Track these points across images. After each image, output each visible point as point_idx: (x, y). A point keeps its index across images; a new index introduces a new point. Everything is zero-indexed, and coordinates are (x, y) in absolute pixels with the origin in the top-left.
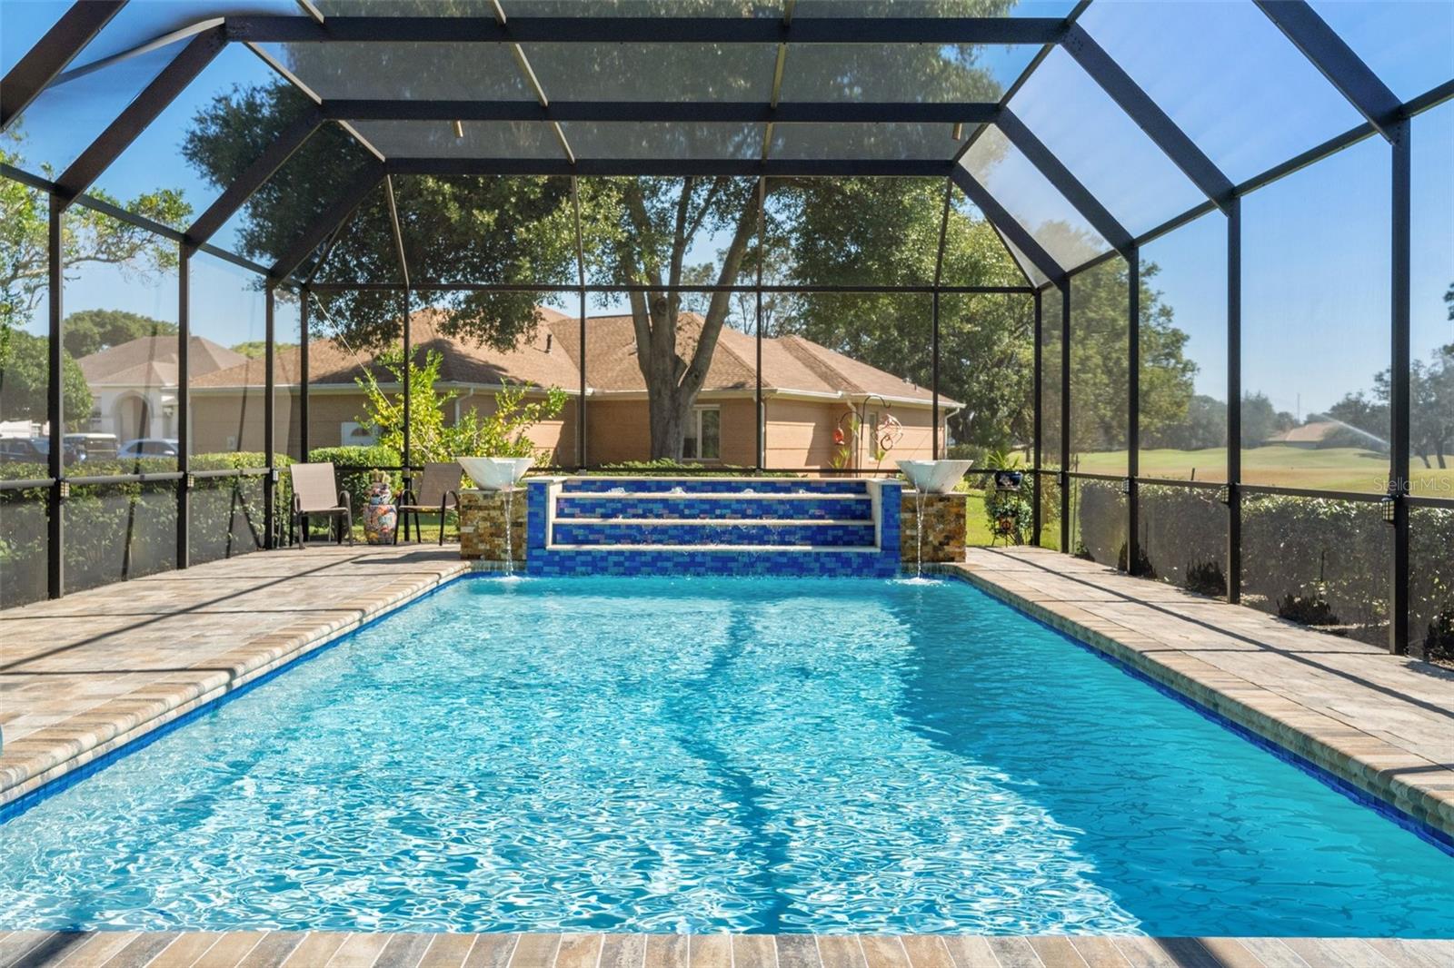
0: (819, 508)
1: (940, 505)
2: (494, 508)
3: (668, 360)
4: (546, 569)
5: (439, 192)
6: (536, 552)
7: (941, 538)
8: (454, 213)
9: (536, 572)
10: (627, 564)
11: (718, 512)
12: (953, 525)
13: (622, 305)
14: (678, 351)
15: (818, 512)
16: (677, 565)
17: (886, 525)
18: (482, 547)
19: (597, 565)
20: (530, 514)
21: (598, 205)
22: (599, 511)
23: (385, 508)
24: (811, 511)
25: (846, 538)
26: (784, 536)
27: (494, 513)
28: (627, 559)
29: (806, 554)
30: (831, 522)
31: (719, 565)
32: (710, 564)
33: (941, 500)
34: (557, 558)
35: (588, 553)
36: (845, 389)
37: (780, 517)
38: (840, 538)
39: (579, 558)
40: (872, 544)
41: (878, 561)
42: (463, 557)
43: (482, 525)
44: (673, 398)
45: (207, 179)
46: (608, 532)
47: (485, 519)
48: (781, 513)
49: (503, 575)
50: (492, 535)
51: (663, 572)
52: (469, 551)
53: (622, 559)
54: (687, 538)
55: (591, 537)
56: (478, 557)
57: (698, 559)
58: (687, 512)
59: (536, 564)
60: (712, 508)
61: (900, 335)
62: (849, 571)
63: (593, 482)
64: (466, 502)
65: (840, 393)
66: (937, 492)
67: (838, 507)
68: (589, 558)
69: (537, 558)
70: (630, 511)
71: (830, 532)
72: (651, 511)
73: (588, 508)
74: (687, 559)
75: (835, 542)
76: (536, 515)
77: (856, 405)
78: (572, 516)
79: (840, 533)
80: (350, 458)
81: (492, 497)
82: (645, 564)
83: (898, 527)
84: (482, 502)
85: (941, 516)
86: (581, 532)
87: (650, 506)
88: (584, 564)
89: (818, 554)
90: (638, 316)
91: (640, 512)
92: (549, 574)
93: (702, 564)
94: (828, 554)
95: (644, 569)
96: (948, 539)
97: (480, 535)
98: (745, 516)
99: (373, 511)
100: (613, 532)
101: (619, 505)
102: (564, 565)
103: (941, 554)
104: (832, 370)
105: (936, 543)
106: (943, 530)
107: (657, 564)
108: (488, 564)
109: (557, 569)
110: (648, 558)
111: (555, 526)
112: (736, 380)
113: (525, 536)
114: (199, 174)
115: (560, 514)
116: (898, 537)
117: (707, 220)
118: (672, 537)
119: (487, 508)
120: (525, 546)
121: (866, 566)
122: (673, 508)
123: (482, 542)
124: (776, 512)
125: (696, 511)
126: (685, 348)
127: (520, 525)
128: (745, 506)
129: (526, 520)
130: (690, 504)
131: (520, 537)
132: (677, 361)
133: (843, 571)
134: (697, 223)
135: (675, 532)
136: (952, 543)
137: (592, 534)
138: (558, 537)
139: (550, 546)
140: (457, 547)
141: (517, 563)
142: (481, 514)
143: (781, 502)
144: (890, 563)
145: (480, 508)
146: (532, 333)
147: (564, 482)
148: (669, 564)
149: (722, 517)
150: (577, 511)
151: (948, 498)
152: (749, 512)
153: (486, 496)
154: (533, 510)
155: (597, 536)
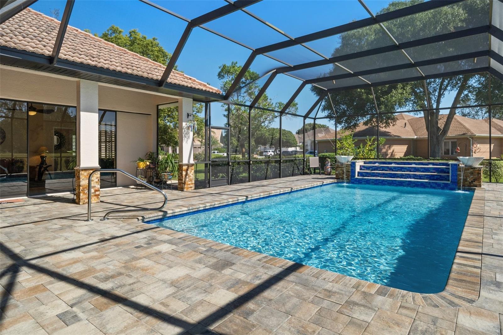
0: (434, 170)
1: (472, 170)
3: (435, 128)
4: (355, 182)
5: (361, 92)
6: (353, 178)
7: (472, 180)
8: (364, 96)
9: (353, 183)
11: (403, 170)
12: (476, 176)
13: (422, 114)
14: (439, 126)
15: (433, 171)
16: (388, 183)
17: (452, 175)
18: (340, 176)
19: (368, 182)
20: (351, 169)
21: (404, 89)
22: (371, 169)
23: (328, 167)
24: (431, 171)
25: (441, 179)
26: (420, 177)
28: (375, 181)
29: (427, 182)
30: (436, 174)
31: (400, 184)
32: (397, 183)
33: (472, 168)
34: (358, 180)
35: (365, 179)
37: (421, 172)
38: (439, 178)
39: (363, 180)
40: (449, 180)
41: (449, 185)
42: (336, 179)
44: (437, 138)
45: (316, 95)
46: (372, 174)
47: (341, 170)
48: (421, 171)
49: (344, 183)
50: (342, 174)
51: (384, 184)
52: (337, 177)
53: (374, 181)
54: (392, 176)
55: (367, 175)
56: (339, 179)
57: (394, 182)
58: (394, 170)
59: (352, 181)
60: (401, 169)
62: (440, 187)
63: (372, 162)
64: (337, 166)
66: (471, 166)
67: (440, 170)
70: (379, 169)
71: (436, 177)
72: (384, 169)
73: (368, 168)
74: (391, 182)
75: (437, 179)
76: (353, 169)
78: (364, 170)
79: (439, 177)
80: (326, 156)
82: (380, 182)
83: (457, 176)
85: (472, 173)
86: (365, 174)
87: (384, 168)
88: (364, 181)
89: (429, 182)
90: (426, 117)
92: (356, 184)
93: (395, 183)
94: (433, 183)
96: (474, 180)
97: (340, 174)
98: (411, 171)
99: (326, 167)
100: (373, 174)
102: (359, 182)
103: (472, 185)
105: (470, 181)
106: (473, 178)
107: (383, 183)
108: (342, 180)
109: (358, 182)
110: (381, 181)
111: (358, 172)
112: (463, 132)
113: (350, 174)
114: (313, 94)
115: (361, 169)
116: (457, 179)
117: (449, 88)
118: (388, 176)
119: (341, 167)
120: (350, 177)
121: (445, 187)
122: (391, 169)
124: (420, 171)
125: (397, 170)
126: (441, 124)
127: (349, 172)
128: (411, 169)
129: (350, 170)
130: (395, 168)
131: (349, 174)
132: (438, 128)
133: (438, 187)
134: (445, 89)
135: (389, 175)
136: (476, 181)
137: (368, 174)
138: (359, 175)
139: (356, 177)
140: (335, 176)
141: (348, 181)
142: (340, 169)
143: (421, 168)
144: (454, 186)
145: (340, 168)
146: (394, 123)
147: (364, 162)
148: (386, 183)
149: (404, 171)
150: (365, 169)
151: (475, 168)
152: (412, 170)
153: (341, 165)
154: (352, 168)
155: (369, 175)
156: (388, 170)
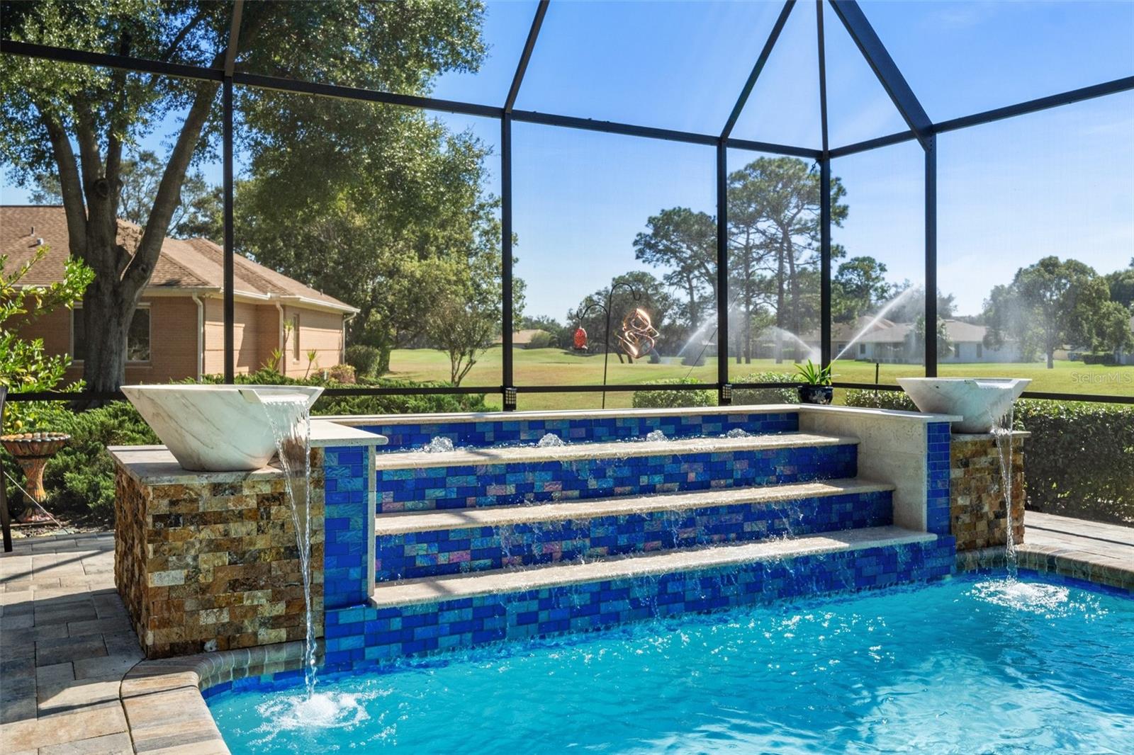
0: (789, 463)
2: (241, 516)
3: (109, 249)
4: (371, 653)
6: (349, 616)
10: (544, 616)
11: (644, 480)
14: (120, 240)
15: (788, 470)
18: (208, 619)
19: (483, 626)
24: (779, 469)
27: (238, 529)
28: (544, 603)
29: (833, 556)
30: (822, 488)
34: (396, 624)
35: (468, 603)
36: (272, 291)
40: (889, 522)
41: (928, 555)
43: (208, 562)
44: (115, 293)
46: (474, 544)
47: (214, 546)
50: (234, 585)
52: (174, 635)
53: (533, 606)
54: (623, 540)
55: (442, 560)
56: (199, 649)
58: (593, 484)
59: (347, 643)
60: (631, 476)
61: (285, 245)
62: (894, 578)
64: (163, 506)
65: (269, 295)
67: (816, 459)
68: (468, 614)
69: (351, 630)
70: (494, 490)
72: (530, 488)
76: (344, 523)
77: (284, 307)
81: (235, 489)
82: (579, 610)
84: (209, 504)
86: (422, 548)
87: (530, 477)
88: (457, 628)
91: (511, 490)
93: (678, 597)
95: (579, 622)
97: (204, 590)
100: (486, 543)
101: (471, 480)
102: (413, 639)
104: (253, 273)
105: (991, 515)
107: (600, 609)
108: (230, 663)
110: (586, 598)
111: (379, 543)
112: (168, 277)
113: (320, 578)
116: (947, 511)
118: (596, 543)
119: (221, 518)
120: (318, 604)
123: (208, 606)
128: (685, 466)
132: (121, 251)
135: (599, 532)
137: (446, 551)
138: (391, 568)
139: (377, 597)
142: (206, 534)
145: (203, 520)
148: (623, 605)
152: (692, 476)
153: (216, 489)
154: (336, 512)
155: (454, 556)
156: (555, 488)
